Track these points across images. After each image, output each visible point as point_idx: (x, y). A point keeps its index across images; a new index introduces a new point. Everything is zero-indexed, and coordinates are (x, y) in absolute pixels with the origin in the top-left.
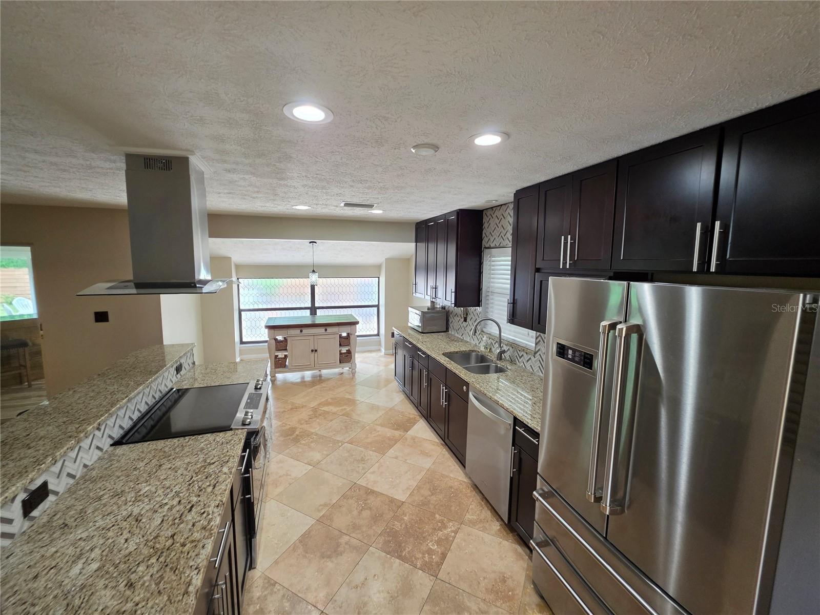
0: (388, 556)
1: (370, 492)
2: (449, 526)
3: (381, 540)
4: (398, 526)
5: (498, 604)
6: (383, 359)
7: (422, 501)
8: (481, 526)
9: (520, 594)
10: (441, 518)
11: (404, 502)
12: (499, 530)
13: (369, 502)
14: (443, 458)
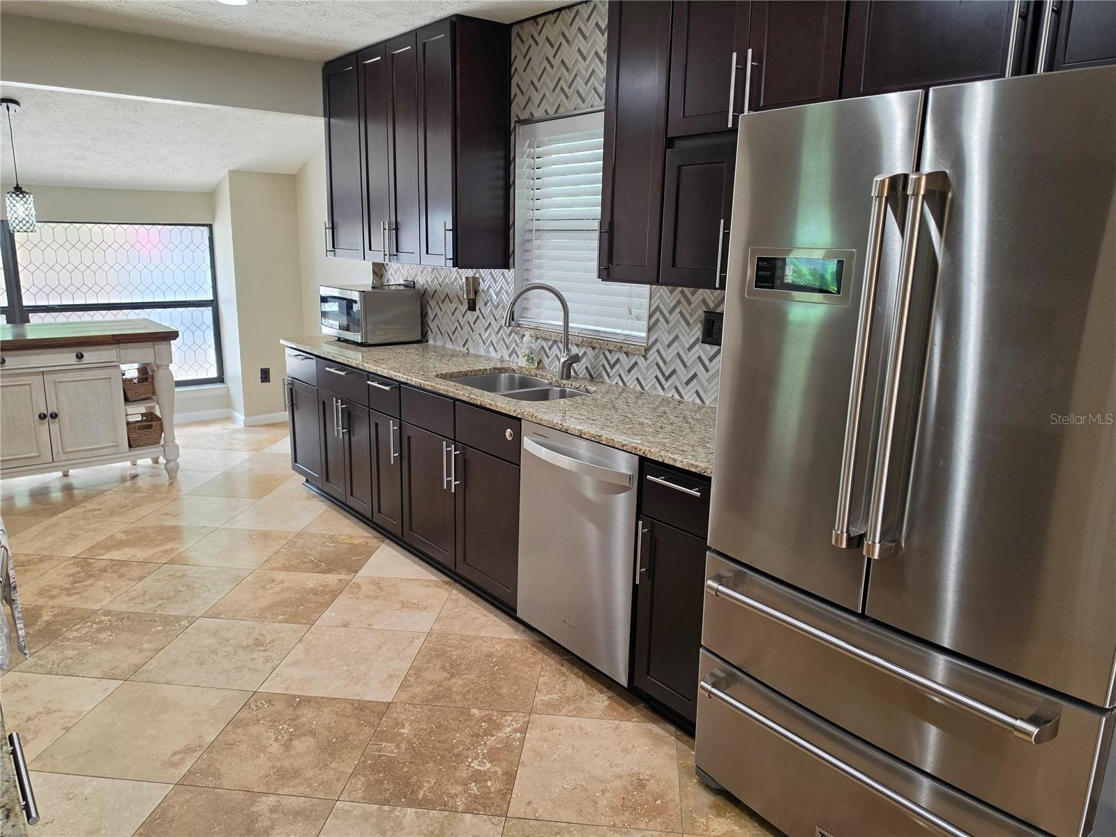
0: (386, 808)
1: (299, 702)
2: (506, 724)
3: (359, 782)
4: (390, 749)
5: (642, 826)
6: (243, 436)
7: (433, 691)
8: (572, 708)
9: (678, 798)
10: (483, 713)
11: (390, 703)
12: (609, 707)
13: (304, 720)
14: (457, 606)
